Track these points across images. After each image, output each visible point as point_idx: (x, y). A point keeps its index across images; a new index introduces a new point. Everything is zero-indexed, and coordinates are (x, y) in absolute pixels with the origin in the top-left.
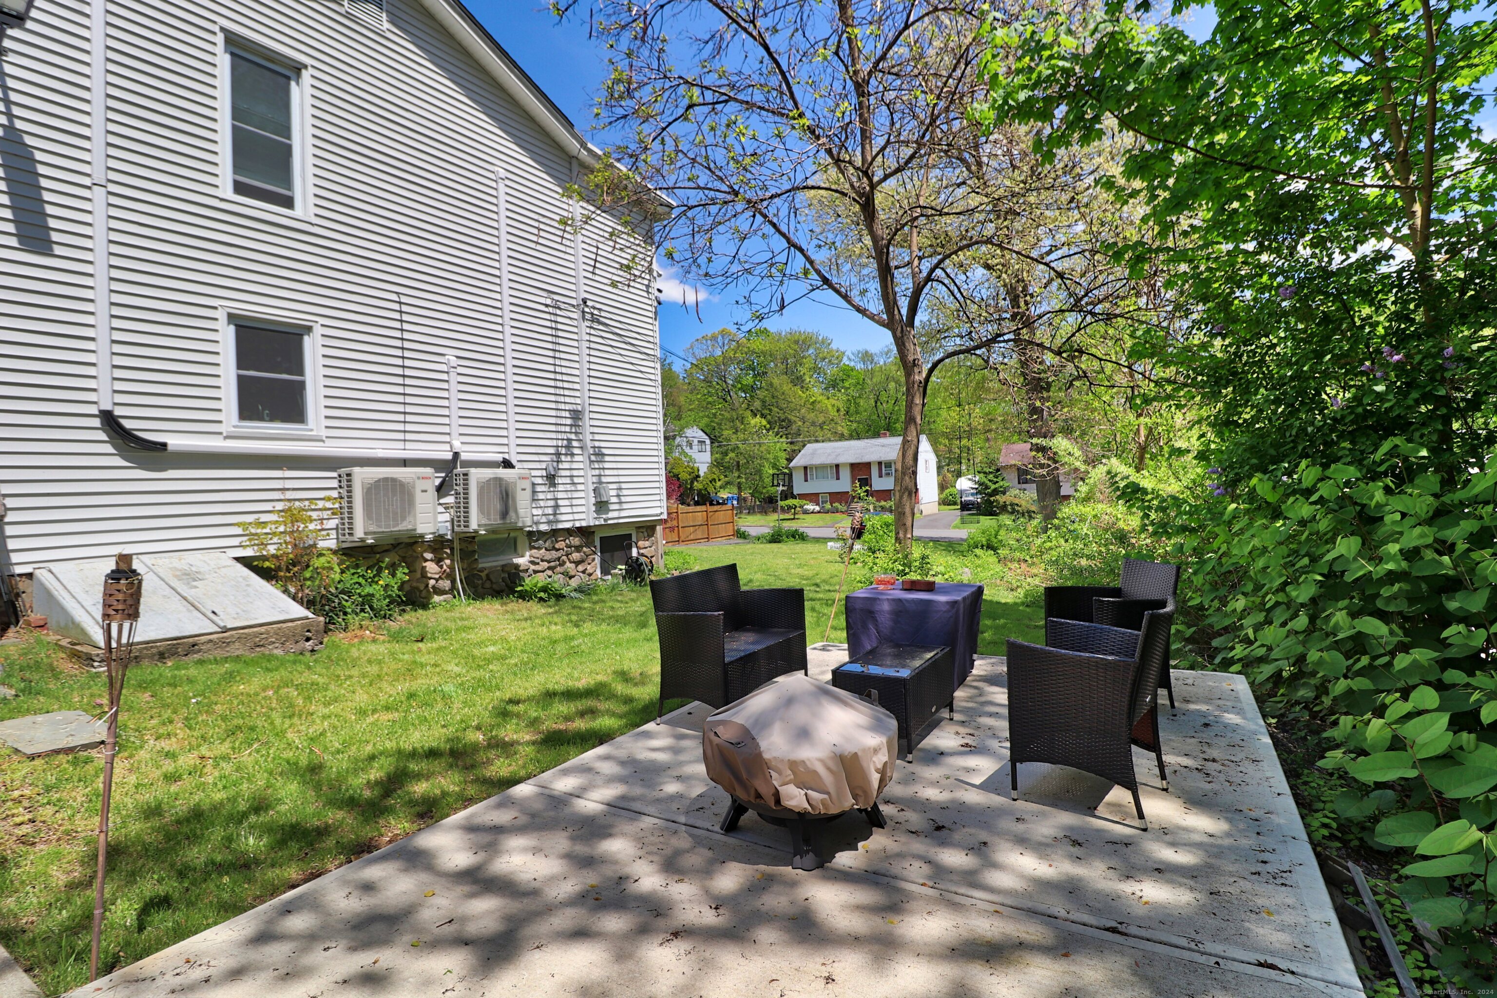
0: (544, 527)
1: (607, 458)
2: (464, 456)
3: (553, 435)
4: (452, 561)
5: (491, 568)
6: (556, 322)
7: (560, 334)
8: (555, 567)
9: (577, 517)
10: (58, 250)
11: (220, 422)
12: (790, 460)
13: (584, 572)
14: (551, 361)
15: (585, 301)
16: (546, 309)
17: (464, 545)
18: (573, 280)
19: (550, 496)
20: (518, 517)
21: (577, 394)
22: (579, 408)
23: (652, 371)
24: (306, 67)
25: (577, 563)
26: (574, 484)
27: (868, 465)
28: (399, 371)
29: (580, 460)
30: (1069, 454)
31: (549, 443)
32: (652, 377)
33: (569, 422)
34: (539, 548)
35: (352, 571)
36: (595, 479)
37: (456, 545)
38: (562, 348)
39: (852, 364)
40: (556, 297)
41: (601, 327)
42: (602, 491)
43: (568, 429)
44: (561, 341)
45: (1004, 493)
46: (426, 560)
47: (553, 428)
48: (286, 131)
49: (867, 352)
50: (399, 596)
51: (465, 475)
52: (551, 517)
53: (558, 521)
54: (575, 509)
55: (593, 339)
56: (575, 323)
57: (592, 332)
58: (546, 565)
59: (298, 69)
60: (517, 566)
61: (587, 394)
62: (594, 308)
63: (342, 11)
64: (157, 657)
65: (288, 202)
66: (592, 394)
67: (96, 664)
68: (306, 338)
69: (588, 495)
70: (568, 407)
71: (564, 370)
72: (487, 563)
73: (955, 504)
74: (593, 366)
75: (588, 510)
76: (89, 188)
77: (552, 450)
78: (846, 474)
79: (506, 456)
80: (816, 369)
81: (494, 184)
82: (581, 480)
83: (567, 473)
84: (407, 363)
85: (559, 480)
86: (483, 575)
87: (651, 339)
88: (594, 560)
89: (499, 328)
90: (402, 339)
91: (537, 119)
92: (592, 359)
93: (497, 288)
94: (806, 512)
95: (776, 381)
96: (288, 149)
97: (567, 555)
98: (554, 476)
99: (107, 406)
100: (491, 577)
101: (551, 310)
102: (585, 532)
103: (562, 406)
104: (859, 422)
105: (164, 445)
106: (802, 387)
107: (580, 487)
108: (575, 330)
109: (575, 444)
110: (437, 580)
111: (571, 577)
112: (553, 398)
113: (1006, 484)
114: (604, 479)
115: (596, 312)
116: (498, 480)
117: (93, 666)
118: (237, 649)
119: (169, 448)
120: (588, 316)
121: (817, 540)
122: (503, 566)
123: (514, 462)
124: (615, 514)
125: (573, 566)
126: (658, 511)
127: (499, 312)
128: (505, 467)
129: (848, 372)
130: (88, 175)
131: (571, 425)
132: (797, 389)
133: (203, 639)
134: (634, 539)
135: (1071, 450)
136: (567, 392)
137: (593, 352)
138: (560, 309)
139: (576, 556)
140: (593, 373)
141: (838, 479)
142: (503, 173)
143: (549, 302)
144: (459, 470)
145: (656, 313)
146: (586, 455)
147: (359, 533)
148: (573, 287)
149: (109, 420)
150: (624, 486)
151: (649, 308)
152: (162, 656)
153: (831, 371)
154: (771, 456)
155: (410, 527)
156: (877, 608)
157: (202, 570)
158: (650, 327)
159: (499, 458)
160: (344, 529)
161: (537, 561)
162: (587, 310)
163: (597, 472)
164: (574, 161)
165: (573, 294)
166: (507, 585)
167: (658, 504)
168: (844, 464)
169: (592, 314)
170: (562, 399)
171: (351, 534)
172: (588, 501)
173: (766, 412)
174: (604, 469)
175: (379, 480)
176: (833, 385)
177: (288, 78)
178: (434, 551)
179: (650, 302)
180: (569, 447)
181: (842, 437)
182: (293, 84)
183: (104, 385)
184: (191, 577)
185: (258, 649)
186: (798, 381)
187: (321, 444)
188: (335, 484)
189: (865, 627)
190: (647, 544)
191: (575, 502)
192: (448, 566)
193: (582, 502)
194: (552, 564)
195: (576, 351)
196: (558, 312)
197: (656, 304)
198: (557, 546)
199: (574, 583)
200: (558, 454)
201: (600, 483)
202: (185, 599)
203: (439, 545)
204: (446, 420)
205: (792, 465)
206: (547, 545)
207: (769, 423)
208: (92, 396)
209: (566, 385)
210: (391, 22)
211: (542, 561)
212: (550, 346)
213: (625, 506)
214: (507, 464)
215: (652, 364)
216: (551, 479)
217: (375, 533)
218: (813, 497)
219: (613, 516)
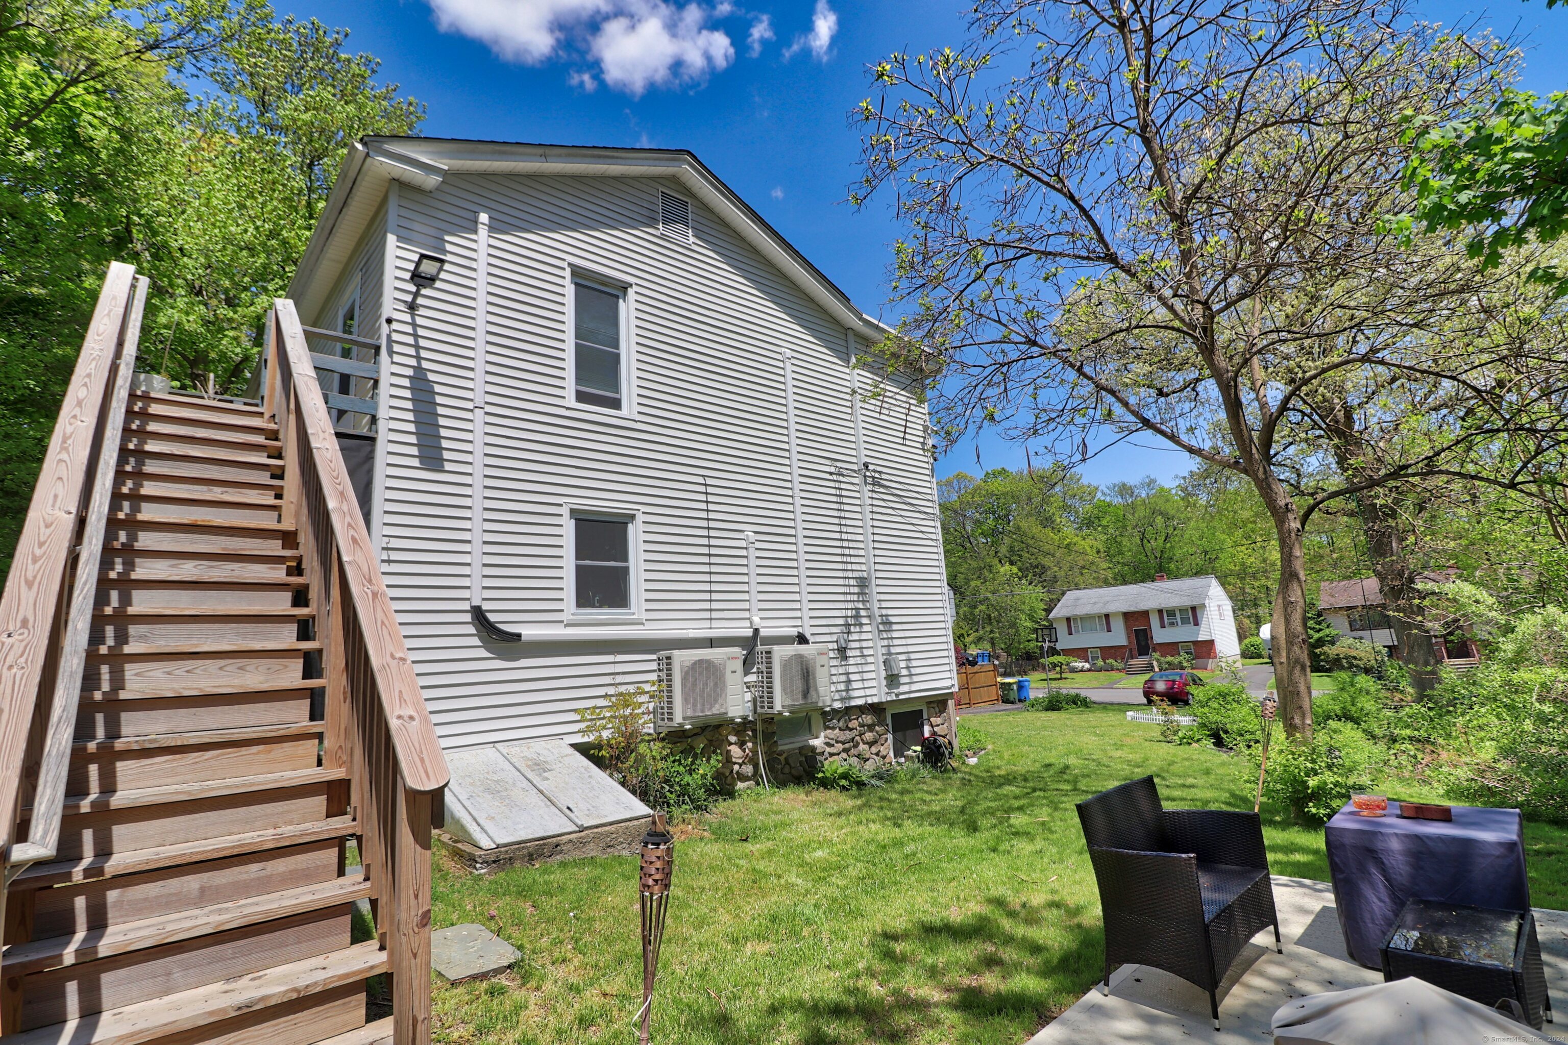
0: (837, 705)
1: (895, 627)
2: (763, 632)
3: (842, 605)
4: (755, 743)
5: (789, 751)
6: (840, 489)
7: (845, 500)
8: (849, 750)
9: (868, 692)
10: (448, 466)
11: (562, 611)
12: (1048, 611)
13: (877, 754)
14: (837, 528)
15: (866, 465)
16: (830, 477)
17: (766, 725)
18: (853, 446)
19: (841, 670)
20: (819, 697)
21: (863, 560)
22: (865, 575)
23: (933, 530)
24: (631, 285)
25: (871, 744)
26: (863, 656)
27: (1145, 614)
28: (705, 550)
29: (868, 631)
30: (1477, 602)
31: (839, 613)
32: (933, 537)
33: (856, 590)
34: (833, 728)
35: (672, 759)
36: (884, 651)
37: (759, 727)
38: (847, 515)
39: (1108, 499)
40: (839, 464)
41: (882, 490)
42: (893, 664)
43: (855, 598)
44: (846, 507)
45: (1333, 643)
46: (731, 744)
47: (841, 598)
48: (615, 342)
49: (1124, 485)
50: (712, 785)
51: (769, 652)
52: (844, 694)
53: (850, 698)
54: (867, 684)
55: (875, 502)
56: (857, 488)
57: (874, 495)
58: (840, 747)
59: (624, 288)
60: (813, 749)
61: (872, 560)
62: (874, 471)
63: (657, 233)
64: (526, 859)
65: (616, 404)
66: (878, 560)
67: (478, 865)
68: (630, 525)
69: (878, 667)
70: (856, 575)
71: (850, 537)
72: (787, 745)
73: (1259, 656)
74: (876, 531)
75: (880, 684)
76: (471, 411)
77: (841, 621)
78: (1118, 626)
79: (800, 630)
80: (1066, 508)
81: (781, 365)
82: (871, 652)
83: (857, 645)
84: (713, 542)
85: (850, 653)
86: (782, 758)
87: (930, 497)
88: (886, 740)
89: (790, 500)
90: (708, 519)
91: (816, 299)
92: (876, 523)
93: (787, 462)
94: (1073, 670)
95: (1024, 525)
96: (618, 356)
97: (860, 735)
98: (845, 648)
99: (476, 602)
100: (791, 761)
101: (835, 477)
102: (876, 709)
103: (850, 574)
104: (1124, 564)
105: (519, 636)
106: (1053, 528)
107: (870, 660)
108: (857, 495)
109: (863, 613)
110: (741, 765)
111: (866, 760)
112: (840, 566)
113: (1335, 632)
114: (893, 650)
115: (877, 475)
116: (800, 657)
117: (475, 868)
118: (591, 851)
119: (523, 638)
120: (869, 480)
121: (1106, 706)
122: (801, 748)
123: (808, 636)
124: (903, 689)
125: (866, 747)
126: (948, 683)
127: (789, 485)
128: (800, 643)
129: (1104, 509)
130: (471, 400)
131: (858, 594)
132: (1048, 531)
133: (565, 838)
134: (925, 716)
135: (1479, 597)
136: (853, 560)
137: (876, 516)
138: (843, 475)
139: (869, 736)
140: (877, 538)
141: (1109, 630)
142: (789, 353)
143: (832, 470)
144: (760, 648)
145: (933, 470)
146: (874, 625)
147: (678, 719)
148: (854, 453)
149: (478, 615)
150: (913, 656)
151: (926, 466)
152: (531, 857)
153: (1084, 509)
154: (1026, 608)
155: (722, 711)
156: (1380, 845)
157: (548, 759)
158: (928, 485)
159: (794, 632)
160: (663, 714)
161: (833, 742)
162: (868, 474)
163: (885, 643)
164: (850, 333)
165: (854, 460)
166: (804, 770)
167: (948, 675)
168: (1116, 614)
169: (873, 478)
170: (849, 567)
171: (670, 719)
172: (879, 675)
173: (1015, 558)
174: (892, 638)
175: (695, 663)
176: (1089, 523)
177: (617, 297)
178: (737, 733)
179: (926, 459)
180: (857, 617)
181: (1107, 583)
182: (621, 301)
183: (476, 582)
184: (540, 767)
185: (609, 850)
186: (1047, 522)
187: (641, 627)
188: (654, 666)
189: (1363, 870)
190: (939, 720)
191: (866, 676)
192: (751, 750)
193: (873, 675)
194: (847, 746)
195: (859, 516)
196: (842, 479)
197: (932, 460)
198: (850, 725)
199: (870, 766)
200: (847, 625)
201: (890, 654)
202: (541, 792)
203: (743, 728)
204: (745, 596)
205: (1051, 616)
206: (841, 724)
207: (1020, 569)
208: (465, 594)
209: (852, 552)
210: (695, 236)
211: (837, 742)
212: (836, 513)
213: (915, 679)
214: (802, 639)
215: (932, 523)
216: (842, 652)
217: (692, 718)
218: (1081, 653)
219: (905, 690)
